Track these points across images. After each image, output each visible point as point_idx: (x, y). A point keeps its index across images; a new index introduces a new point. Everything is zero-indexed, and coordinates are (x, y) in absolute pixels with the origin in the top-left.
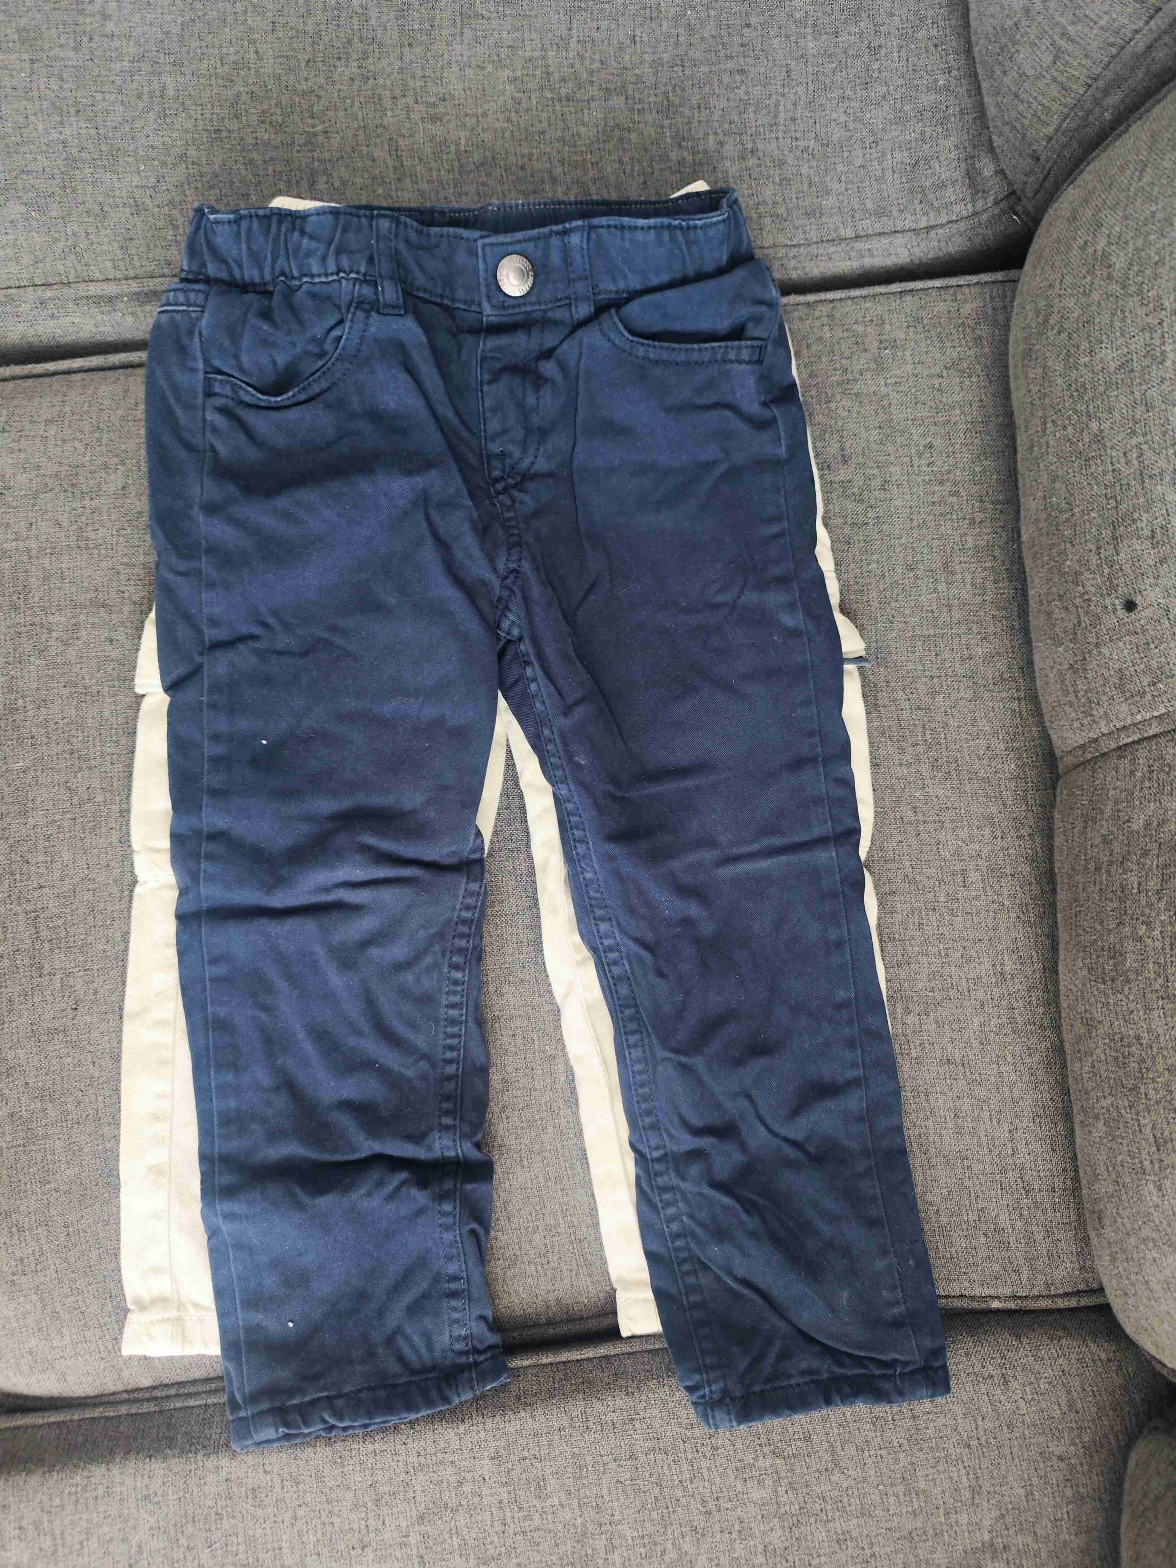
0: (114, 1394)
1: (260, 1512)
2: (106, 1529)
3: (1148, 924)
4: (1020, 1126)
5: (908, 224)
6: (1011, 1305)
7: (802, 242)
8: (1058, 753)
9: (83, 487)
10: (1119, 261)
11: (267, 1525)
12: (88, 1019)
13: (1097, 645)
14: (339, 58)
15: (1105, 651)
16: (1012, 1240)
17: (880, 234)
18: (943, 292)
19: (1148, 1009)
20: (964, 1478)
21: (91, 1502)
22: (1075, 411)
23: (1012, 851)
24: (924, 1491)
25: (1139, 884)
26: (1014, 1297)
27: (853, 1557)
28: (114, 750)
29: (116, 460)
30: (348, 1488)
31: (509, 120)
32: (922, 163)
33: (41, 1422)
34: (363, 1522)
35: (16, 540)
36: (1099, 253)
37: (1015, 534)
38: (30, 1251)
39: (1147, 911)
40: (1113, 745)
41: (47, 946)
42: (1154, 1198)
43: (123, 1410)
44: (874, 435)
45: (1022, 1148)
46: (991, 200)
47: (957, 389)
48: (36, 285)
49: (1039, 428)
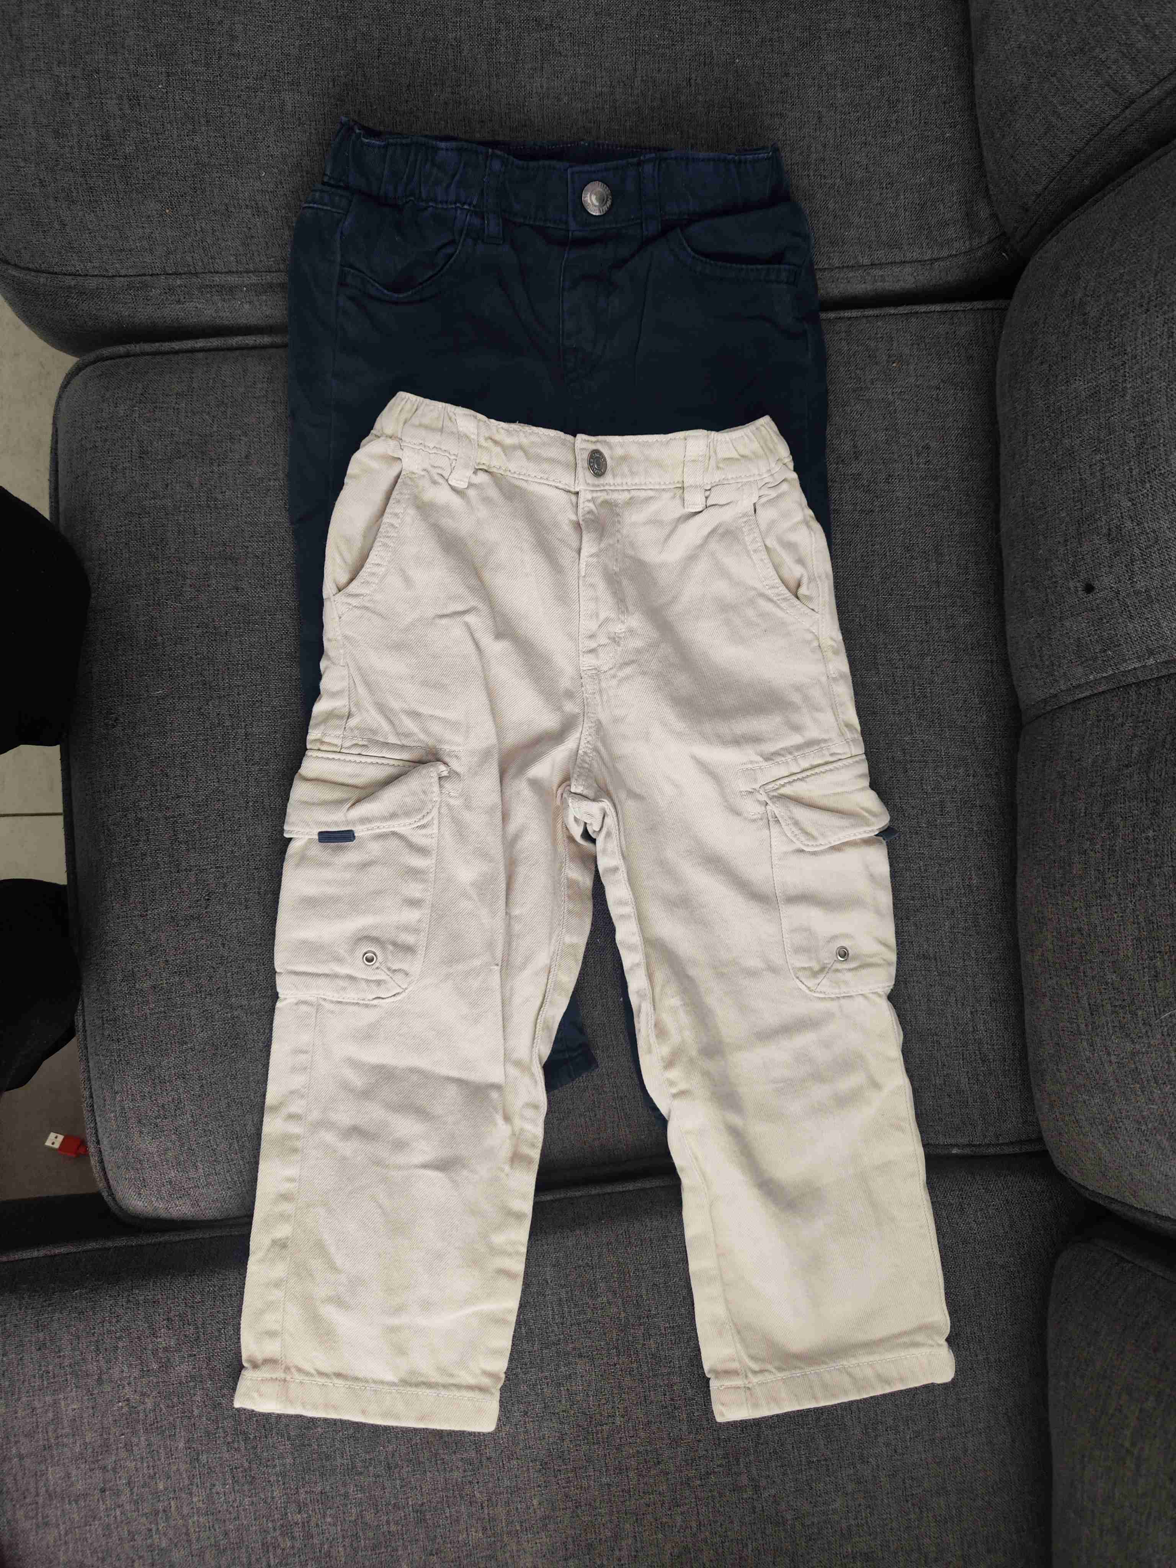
0: (238, 1218)
3: (1091, 840)
4: (979, 1009)
5: (916, 255)
6: (967, 1151)
7: (826, 266)
8: (1022, 706)
9: (212, 454)
10: (1093, 312)
12: (218, 908)
13: (1061, 619)
15: (1067, 624)
16: (970, 1100)
17: (892, 263)
18: (942, 316)
19: (1088, 906)
21: (227, 1299)
22: (1052, 429)
23: (982, 787)
25: (1086, 808)
26: (970, 1145)
28: (239, 683)
29: (239, 432)
32: (929, 204)
33: (177, 1239)
35: (154, 498)
36: (1077, 302)
37: (996, 526)
38: (170, 1099)
39: (1091, 830)
40: (1069, 700)
41: (184, 847)
42: (1087, 1053)
44: (882, 436)
45: (980, 1027)
46: (985, 239)
47: (951, 400)
48: (167, 274)
49: (1021, 439)
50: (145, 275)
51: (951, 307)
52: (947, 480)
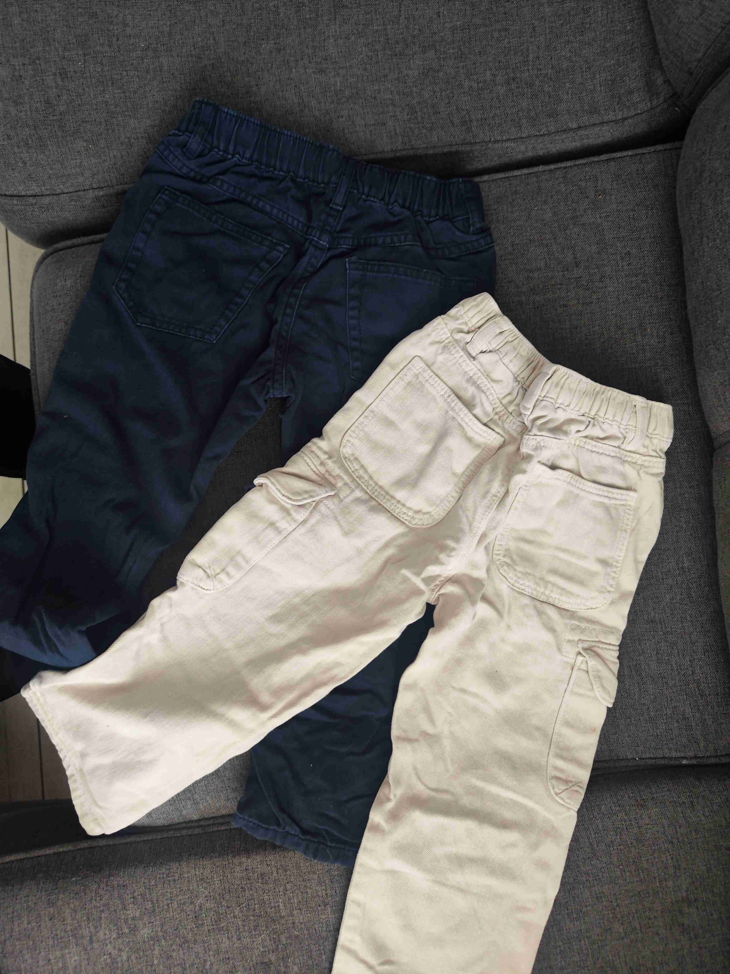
0: (178, 824)
1: (266, 887)
2: (180, 897)
4: (696, 657)
5: (611, 117)
6: (694, 762)
7: (546, 132)
8: (713, 435)
11: (270, 894)
14: (263, 39)
16: (694, 724)
17: (593, 125)
18: (633, 158)
20: (670, 861)
21: (172, 883)
22: (721, 230)
23: (686, 495)
24: (646, 869)
26: (696, 757)
27: (606, 907)
30: (314, 873)
31: (365, 69)
32: (618, 79)
34: (324, 891)
37: (684, 305)
43: (184, 832)
44: (594, 248)
45: (698, 671)
46: (662, 99)
47: (644, 217)
48: (94, 189)
49: (698, 241)
50: (79, 191)
51: (640, 151)
52: (645, 275)
